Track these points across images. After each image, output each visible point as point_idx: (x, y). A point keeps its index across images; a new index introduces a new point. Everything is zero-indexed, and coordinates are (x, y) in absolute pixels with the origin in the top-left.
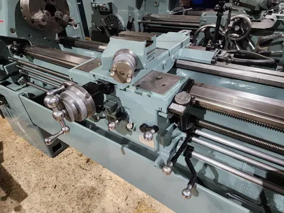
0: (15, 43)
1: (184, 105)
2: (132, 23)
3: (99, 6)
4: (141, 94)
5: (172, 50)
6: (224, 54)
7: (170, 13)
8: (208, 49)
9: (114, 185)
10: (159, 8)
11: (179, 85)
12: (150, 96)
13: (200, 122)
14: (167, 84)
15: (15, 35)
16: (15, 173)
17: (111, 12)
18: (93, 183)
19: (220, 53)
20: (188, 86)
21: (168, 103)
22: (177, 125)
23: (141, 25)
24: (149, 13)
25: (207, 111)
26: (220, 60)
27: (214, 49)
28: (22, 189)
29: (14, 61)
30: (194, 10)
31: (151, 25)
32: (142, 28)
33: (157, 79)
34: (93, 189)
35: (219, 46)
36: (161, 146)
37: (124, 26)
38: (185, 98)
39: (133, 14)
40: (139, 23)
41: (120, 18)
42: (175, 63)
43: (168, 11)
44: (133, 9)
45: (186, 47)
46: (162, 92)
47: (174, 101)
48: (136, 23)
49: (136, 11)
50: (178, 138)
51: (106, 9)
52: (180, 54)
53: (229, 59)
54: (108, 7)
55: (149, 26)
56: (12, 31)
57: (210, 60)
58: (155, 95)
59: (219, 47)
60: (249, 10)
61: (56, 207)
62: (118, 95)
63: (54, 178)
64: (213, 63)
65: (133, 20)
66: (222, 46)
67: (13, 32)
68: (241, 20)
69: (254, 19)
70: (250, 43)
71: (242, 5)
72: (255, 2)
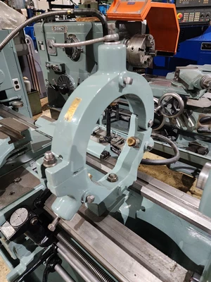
3: (52, 66)
17: (64, 72)
39: (83, 76)
41: (71, 78)
44: (83, 72)
54: (60, 68)
60: (185, 88)
68: (174, 98)
69: (191, 97)
70: (189, 119)
71: (180, 81)
72: (190, 80)
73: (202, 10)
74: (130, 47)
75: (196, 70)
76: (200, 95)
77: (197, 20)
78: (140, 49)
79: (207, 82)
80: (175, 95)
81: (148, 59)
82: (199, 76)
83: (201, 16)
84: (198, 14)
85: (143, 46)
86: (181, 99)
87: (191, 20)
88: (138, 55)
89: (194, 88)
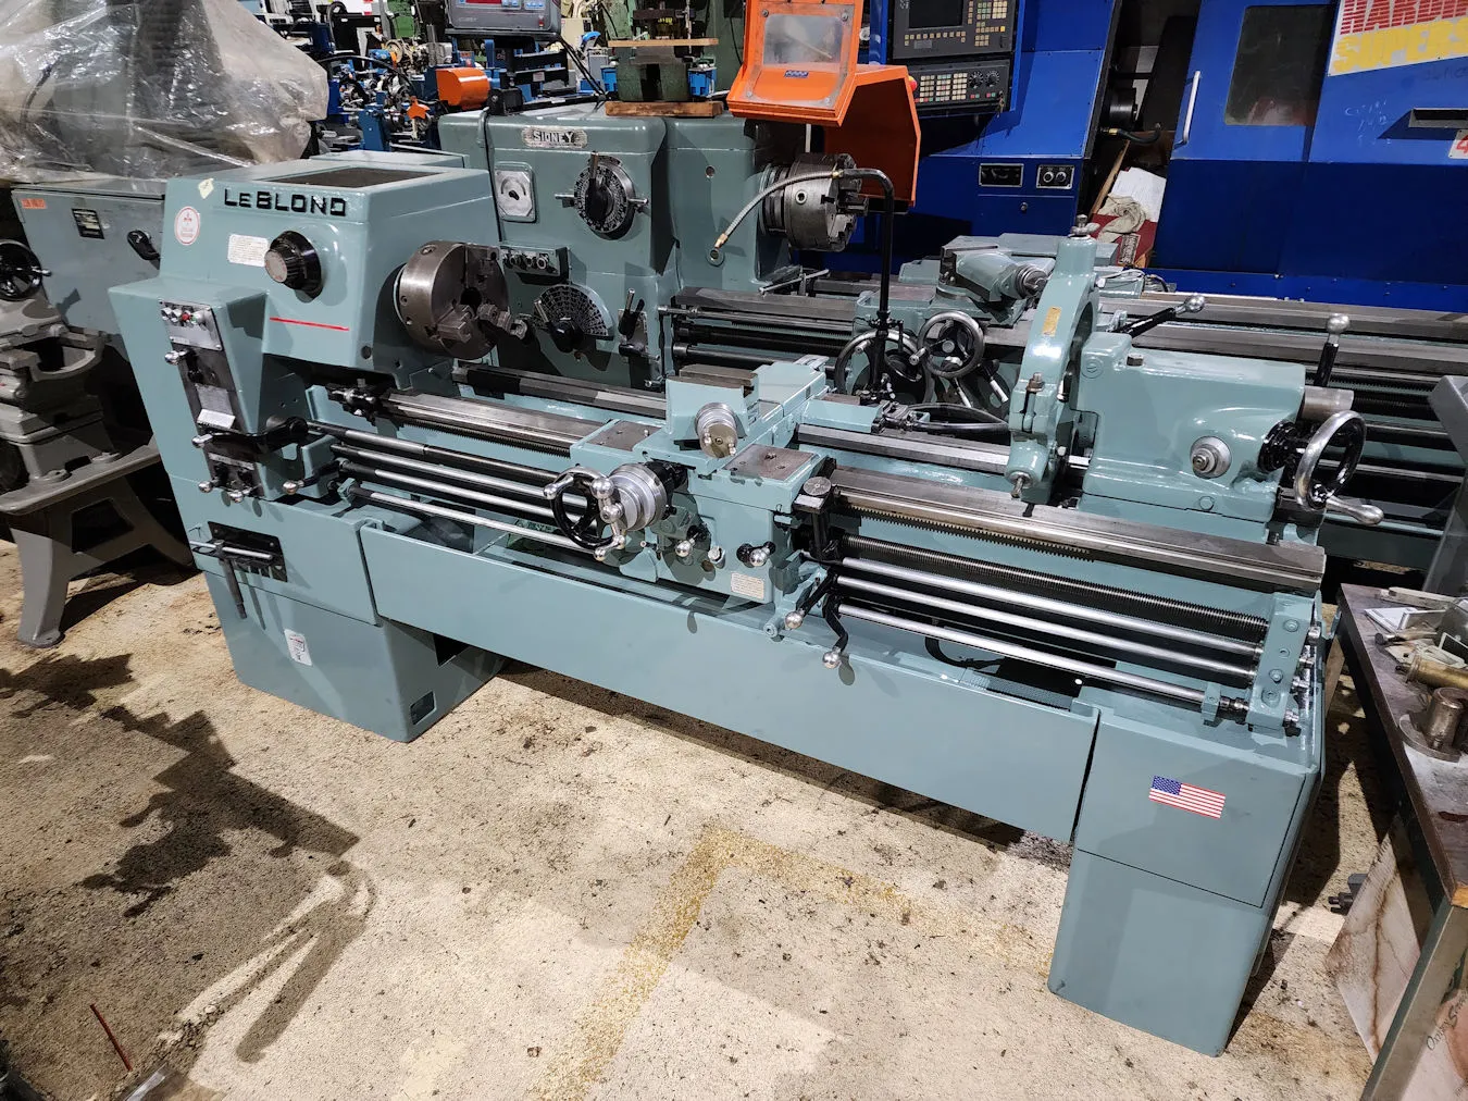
0: (361, 383)
1: (820, 496)
2: (637, 315)
3: (522, 257)
4: (743, 482)
5: (790, 403)
6: (902, 411)
7: (764, 286)
8: (864, 402)
9: (625, 795)
10: (726, 271)
11: (809, 467)
12: (759, 485)
13: (851, 539)
14: (787, 465)
15: (369, 365)
16: (288, 789)
17: (564, 277)
18: (560, 795)
19: (892, 411)
20: (826, 469)
21: (791, 496)
22: (807, 554)
23: (667, 320)
24: (692, 284)
25: (864, 520)
26: (891, 425)
27: (877, 402)
28: (333, 826)
29: (325, 432)
30: (835, 276)
31: (697, 322)
32: (670, 331)
33: (768, 457)
34: (563, 808)
35: (888, 394)
36: (778, 593)
37: (608, 324)
38: (822, 485)
39: (640, 287)
40: (661, 315)
41: (594, 296)
42: (796, 432)
43: (754, 281)
44: (641, 272)
45: (816, 398)
46: (781, 477)
47: (802, 492)
48: (649, 318)
49: (651, 277)
50: (810, 581)
51: (550, 269)
52: (805, 414)
53: (909, 424)
54: (555, 262)
55: (690, 326)
56: (365, 352)
57: (868, 425)
58: (766, 481)
59: (887, 397)
60: (978, 299)
61: (460, 855)
62: (691, 490)
63: (431, 791)
64: (874, 431)
65: (641, 305)
66: (893, 396)
67: (366, 357)
68: (958, 325)
69: (994, 321)
70: (994, 383)
71: (961, 282)
72: (989, 278)
73: (972, 66)
74: (792, 192)
75: (992, 253)
76: (1015, 316)
77: (960, 94)
78: (824, 199)
79: (1032, 281)
80: (959, 315)
81: (849, 225)
82: (1012, 267)
83: (971, 83)
84: (961, 79)
85: (831, 189)
86: (975, 325)
87: (943, 96)
88: (821, 213)
89: (1003, 296)
